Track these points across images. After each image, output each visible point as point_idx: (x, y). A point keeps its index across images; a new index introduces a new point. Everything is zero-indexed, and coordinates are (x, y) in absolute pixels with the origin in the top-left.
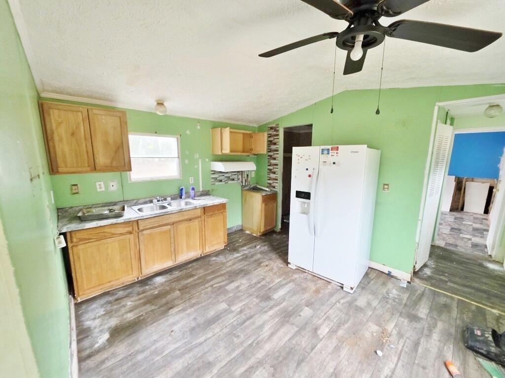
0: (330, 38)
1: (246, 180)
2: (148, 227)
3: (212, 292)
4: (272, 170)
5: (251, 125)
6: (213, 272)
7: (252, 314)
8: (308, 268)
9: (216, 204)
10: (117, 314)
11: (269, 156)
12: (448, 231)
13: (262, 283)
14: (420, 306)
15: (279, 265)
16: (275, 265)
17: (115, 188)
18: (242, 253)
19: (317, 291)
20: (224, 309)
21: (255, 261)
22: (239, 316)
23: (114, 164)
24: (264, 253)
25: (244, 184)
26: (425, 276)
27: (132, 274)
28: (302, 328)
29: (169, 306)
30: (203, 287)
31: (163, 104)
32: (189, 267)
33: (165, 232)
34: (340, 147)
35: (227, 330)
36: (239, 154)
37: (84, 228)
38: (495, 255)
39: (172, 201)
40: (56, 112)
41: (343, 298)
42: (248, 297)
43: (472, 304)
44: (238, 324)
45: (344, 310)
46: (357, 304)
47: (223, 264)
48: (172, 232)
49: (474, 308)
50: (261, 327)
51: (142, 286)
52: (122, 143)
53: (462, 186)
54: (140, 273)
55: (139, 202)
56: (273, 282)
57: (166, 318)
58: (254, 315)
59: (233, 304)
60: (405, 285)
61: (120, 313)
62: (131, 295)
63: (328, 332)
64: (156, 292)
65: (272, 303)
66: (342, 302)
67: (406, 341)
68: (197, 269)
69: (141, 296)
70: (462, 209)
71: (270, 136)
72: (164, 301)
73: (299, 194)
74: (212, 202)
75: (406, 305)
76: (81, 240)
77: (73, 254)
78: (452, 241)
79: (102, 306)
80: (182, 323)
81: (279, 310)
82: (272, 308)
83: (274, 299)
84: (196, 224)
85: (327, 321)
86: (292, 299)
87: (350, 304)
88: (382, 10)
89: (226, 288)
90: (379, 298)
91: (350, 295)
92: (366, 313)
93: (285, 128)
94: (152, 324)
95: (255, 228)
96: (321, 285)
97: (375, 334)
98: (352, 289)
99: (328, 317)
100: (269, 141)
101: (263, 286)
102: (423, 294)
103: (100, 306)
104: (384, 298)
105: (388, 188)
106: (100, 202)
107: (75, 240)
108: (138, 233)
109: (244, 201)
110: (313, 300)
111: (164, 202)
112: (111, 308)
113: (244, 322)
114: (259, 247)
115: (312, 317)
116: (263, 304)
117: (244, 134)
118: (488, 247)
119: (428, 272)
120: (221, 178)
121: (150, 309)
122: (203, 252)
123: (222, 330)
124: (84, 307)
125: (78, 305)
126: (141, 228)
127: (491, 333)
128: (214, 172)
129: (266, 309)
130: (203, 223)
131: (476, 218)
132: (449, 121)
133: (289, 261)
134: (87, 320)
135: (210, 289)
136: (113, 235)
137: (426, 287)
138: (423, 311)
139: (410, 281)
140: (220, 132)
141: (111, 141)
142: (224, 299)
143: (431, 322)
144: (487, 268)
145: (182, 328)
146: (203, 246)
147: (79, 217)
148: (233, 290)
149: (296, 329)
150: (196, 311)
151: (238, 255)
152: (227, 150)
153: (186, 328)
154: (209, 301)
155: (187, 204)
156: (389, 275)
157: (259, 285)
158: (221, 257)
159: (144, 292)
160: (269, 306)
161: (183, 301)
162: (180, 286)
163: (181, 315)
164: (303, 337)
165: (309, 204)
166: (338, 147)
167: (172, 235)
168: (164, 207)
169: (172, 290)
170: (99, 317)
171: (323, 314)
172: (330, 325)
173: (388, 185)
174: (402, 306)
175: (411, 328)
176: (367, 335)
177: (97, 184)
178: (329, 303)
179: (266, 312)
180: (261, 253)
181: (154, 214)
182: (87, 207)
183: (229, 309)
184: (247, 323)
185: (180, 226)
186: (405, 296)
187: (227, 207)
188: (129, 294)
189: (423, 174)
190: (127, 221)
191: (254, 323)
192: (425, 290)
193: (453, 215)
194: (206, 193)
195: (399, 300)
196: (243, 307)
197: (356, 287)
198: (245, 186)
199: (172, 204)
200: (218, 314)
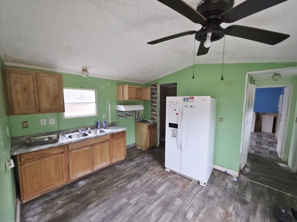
0: (191, 34)
1: (137, 116)
2: (75, 148)
3: (117, 191)
4: (154, 110)
5: (141, 83)
6: (118, 176)
7: (144, 205)
8: (177, 170)
9: (119, 131)
10: (51, 211)
11: (151, 101)
12: (255, 143)
13: (150, 182)
14: (246, 193)
15: (160, 169)
16: (157, 169)
17: (53, 123)
18: (136, 162)
19: (184, 187)
20: (125, 203)
21: (145, 167)
22: (135, 207)
23: (53, 108)
24: (149, 161)
25: (137, 118)
26: (246, 173)
27: (63, 180)
28: (176, 214)
29: (88, 203)
30: (111, 187)
31: (87, 70)
32: (102, 173)
33: (86, 151)
34: (195, 97)
35: (127, 218)
36: (134, 100)
37: (30, 151)
38: (283, 158)
39: (91, 130)
40: (14, 74)
41: (200, 190)
42: (140, 193)
43: (275, 190)
44: (134, 214)
45: (201, 199)
46: (208, 194)
47: (124, 170)
48: (91, 151)
49: (277, 193)
50: (150, 215)
51: (69, 188)
52: (59, 94)
53: (259, 117)
54: (69, 180)
55: (69, 131)
56: (156, 182)
57: (86, 212)
58: (145, 206)
59: (131, 199)
60: (236, 180)
61: (53, 210)
62: (62, 196)
63: (193, 216)
64: (79, 193)
65: (156, 196)
66: (199, 193)
67: (241, 219)
68: (107, 174)
69: (69, 196)
70: (261, 130)
71: (152, 89)
72: (84, 199)
73: (171, 125)
74: (117, 130)
75: (238, 193)
76: (27, 159)
77: (21, 170)
78: (258, 150)
79: (40, 205)
80: (96, 215)
81: (161, 202)
82: (156, 200)
83: (157, 193)
84: (106, 144)
85: (192, 208)
86: (169, 192)
87: (205, 194)
88: (224, 18)
89: (126, 187)
90: (222, 189)
91: (204, 188)
92: (215, 200)
93: (160, 85)
94: (75, 217)
95: (144, 145)
96: (186, 182)
97: (222, 215)
98: (205, 184)
99: (192, 204)
100: (151, 92)
101: (150, 184)
102: (246, 186)
103: (39, 205)
104: (224, 189)
105: (222, 121)
106: (43, 132)
107: (23, 160)
108: (68, 153)
109: (137, 128)
110: (182, 193)
111: (86, 131)
112: (47, 206)
113: (138, 211)
114: (146, 157)
115: (182, 205)
116: (150, 198)
117: (136, 88)
118: (278, 153)
119: (247, 170)
120: (123, 115)
121: (74, 206)
122: (111, 162)
123: (124, 218)
124: (27, 207)
125: (23, 206)
126: (70, 149)
127: (290, 211)
128: (119, 111)
129: (153, 201)
130: (111, 144)
131: (269, 136)
132: (252, 82)
133: (165, 167)
134: (29, 217)
135: (115, 188)
136: (51, 155)
137: (248, 181)
138: (248, 197)
139: (238, 176)
140: (122, 88)
141: (52, 93)
142: (125, 195)
143: (254, 204)
144: (280, 166)
145: (96, 219)
146: (111, 158)
147: (27, 143)
148: (131, 188)
149: (173, 215)
150: (106, 205)
151: (134, 163)
152: (126, 98)
153: (99, 219)
154: (115, 197)
155: (101, 132)
156: (226, 173)
157: (147, 184)
158: (122, 165)
159: (71, 193)
160: (154, 199)
161: (98, 198)
162: (95, 187)
163: (96, 209)
164: (177, 220)
165: (177, 131)
166: (193, 97)
167: (91, 153)
168: (86, 135)
169: (90, 190)
170: (38, 214)
171: (189, 203)
172: (193, 210)
173: (222, 119)
174: (236, 194)
175: (243, 209)
176: (218, 216)
177: (41, 120)
178: (192, 194)
179: (153, 203)
180: (148, 161)
181: (79, 140)
182: (33, 136)
183: (128, 202)
184: (141, 212)
185: (96, 147)
186: (237, 187)
187: (126, 133)
188: (60, 195)
189: (242, 112)
190: (61, 145)
191: (145, 212)
192: (247, 182)
193: (256, 134)
194: (113, 125)
195: (233, 190)
196: (137, 201)
197: (207, 182)
198: (138, 119)
199: (91, 132)
200: (121, 207)
